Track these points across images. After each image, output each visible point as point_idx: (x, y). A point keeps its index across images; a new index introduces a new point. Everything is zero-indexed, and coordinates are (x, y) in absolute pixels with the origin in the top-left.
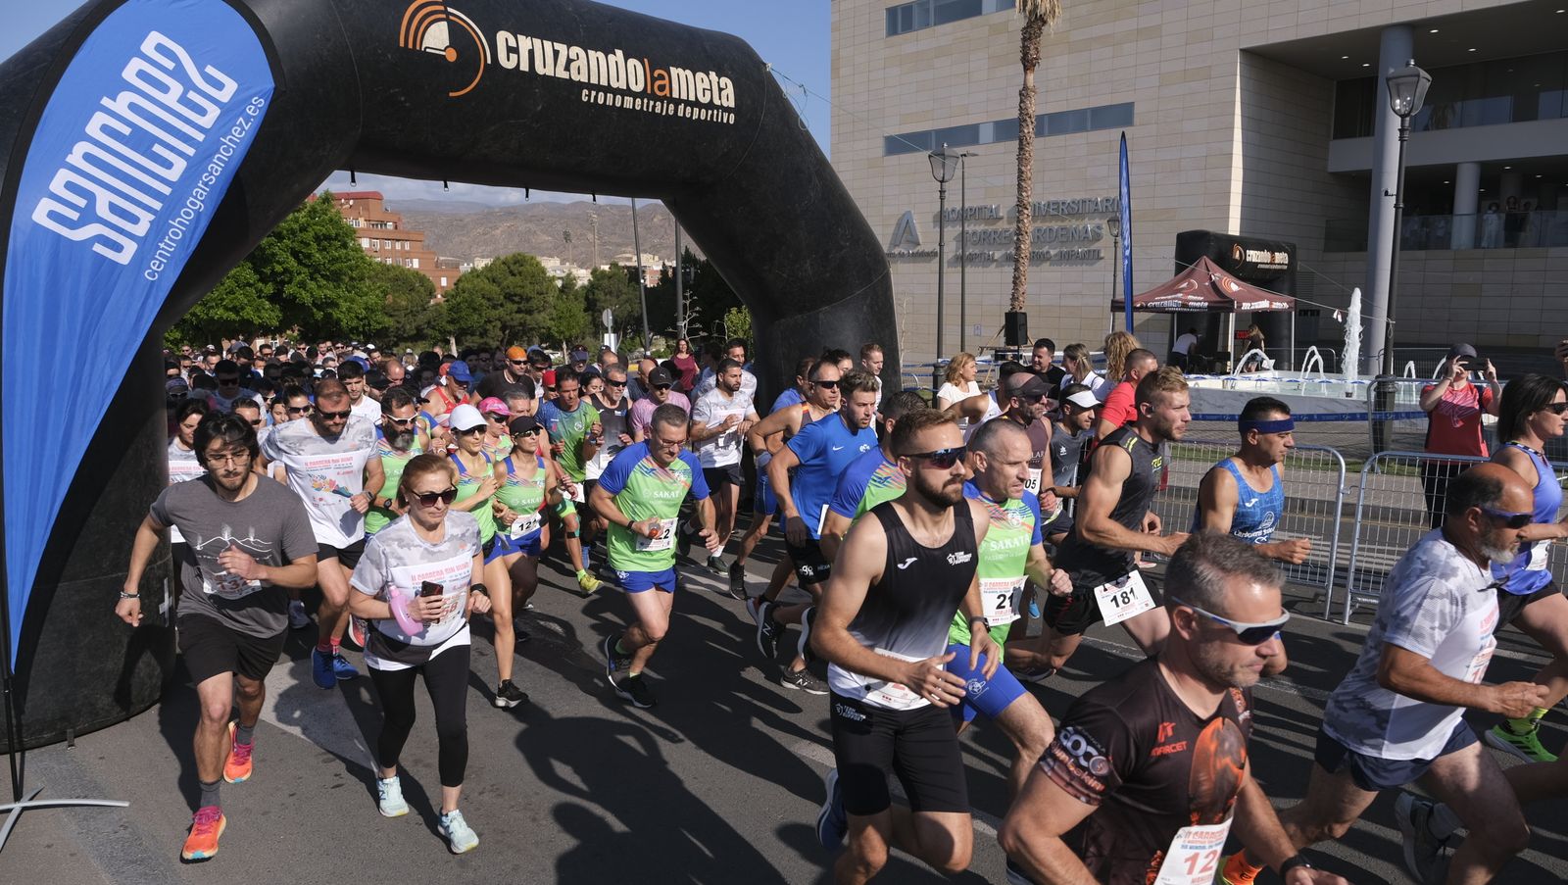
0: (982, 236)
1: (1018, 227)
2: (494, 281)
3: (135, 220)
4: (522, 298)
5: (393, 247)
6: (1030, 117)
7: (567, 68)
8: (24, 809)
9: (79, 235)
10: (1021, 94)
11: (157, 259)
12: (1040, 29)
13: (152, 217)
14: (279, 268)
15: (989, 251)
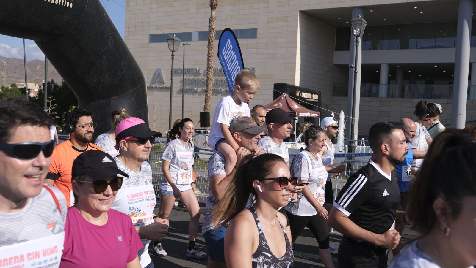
0: (192, 81)
1: (208, 77)
6: (213, 30)
10: (209, 20)
15: (195, 88)
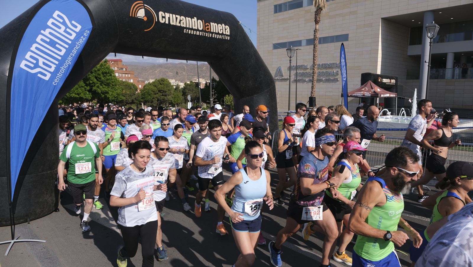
0: (302, 74)
1: (313, 71)
2: (155, 86)
3: (50, 67)
4: (163, 91)
5: (125, 76)
6: (317, 38)
7: (180, 23)
8: (15, 242)
9: (33, 71)
10: (314, 31)
11: (57, 79)
12: (320, 12)
13: (55, 66)
14: (91, 82)
15: (304, 78)
